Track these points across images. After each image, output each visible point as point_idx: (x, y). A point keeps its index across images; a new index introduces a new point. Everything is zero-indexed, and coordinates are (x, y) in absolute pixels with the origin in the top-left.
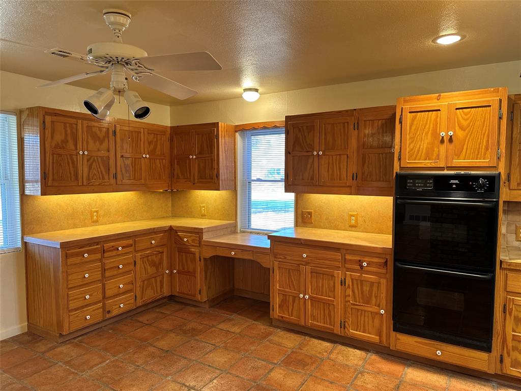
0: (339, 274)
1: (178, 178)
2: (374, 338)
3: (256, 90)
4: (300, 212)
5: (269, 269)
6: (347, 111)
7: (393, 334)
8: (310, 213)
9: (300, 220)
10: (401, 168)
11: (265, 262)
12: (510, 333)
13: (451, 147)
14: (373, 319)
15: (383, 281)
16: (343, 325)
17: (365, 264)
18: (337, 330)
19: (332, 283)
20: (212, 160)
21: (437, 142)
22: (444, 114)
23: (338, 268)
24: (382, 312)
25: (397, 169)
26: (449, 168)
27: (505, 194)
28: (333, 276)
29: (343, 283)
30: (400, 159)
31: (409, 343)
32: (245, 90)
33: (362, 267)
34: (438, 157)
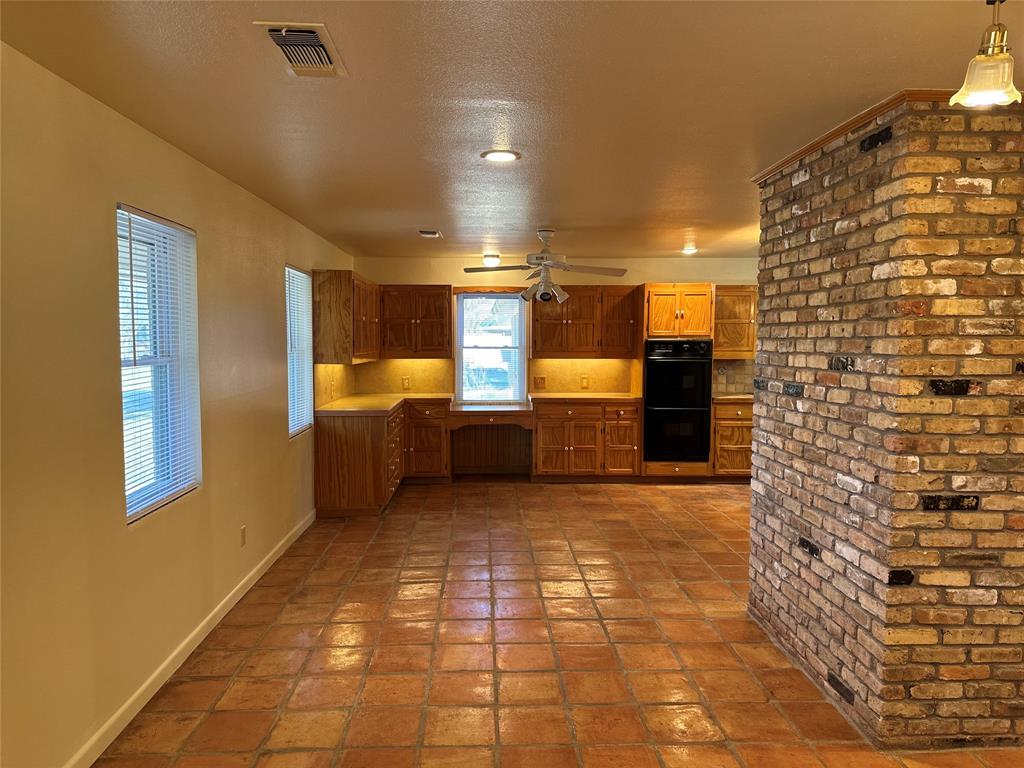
0: (599, 425)
1: (391, 344)
2: (628, 470)
3: (498, 256)
4: (532, 378)
5: (531, 431)
6: (592, 286)
7: (643, 463)
8: (543, 379)
9: (532, 386)
10: (649, 337)
11: (527, 425)
12: (718, 446)
13: (682, 321)
14: (627, 455)
15: (635, 424)
16: (603, 467)
17: (622, 413)
18: (599, 472)
19: (593, 433)
20: (442, 325)
21: (673, 318)
22: (678, 296)
23: (598, 420)
24: (636, 448)
25: (645, 337)
26: (681, 336)
27: (717, 354)
28: (595, 427)
29: (603, 431)
30: (648, 329)
31: (656, 468)
32: (485, 256)
33: (619, 415)
34: (674, 329)
